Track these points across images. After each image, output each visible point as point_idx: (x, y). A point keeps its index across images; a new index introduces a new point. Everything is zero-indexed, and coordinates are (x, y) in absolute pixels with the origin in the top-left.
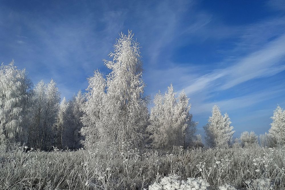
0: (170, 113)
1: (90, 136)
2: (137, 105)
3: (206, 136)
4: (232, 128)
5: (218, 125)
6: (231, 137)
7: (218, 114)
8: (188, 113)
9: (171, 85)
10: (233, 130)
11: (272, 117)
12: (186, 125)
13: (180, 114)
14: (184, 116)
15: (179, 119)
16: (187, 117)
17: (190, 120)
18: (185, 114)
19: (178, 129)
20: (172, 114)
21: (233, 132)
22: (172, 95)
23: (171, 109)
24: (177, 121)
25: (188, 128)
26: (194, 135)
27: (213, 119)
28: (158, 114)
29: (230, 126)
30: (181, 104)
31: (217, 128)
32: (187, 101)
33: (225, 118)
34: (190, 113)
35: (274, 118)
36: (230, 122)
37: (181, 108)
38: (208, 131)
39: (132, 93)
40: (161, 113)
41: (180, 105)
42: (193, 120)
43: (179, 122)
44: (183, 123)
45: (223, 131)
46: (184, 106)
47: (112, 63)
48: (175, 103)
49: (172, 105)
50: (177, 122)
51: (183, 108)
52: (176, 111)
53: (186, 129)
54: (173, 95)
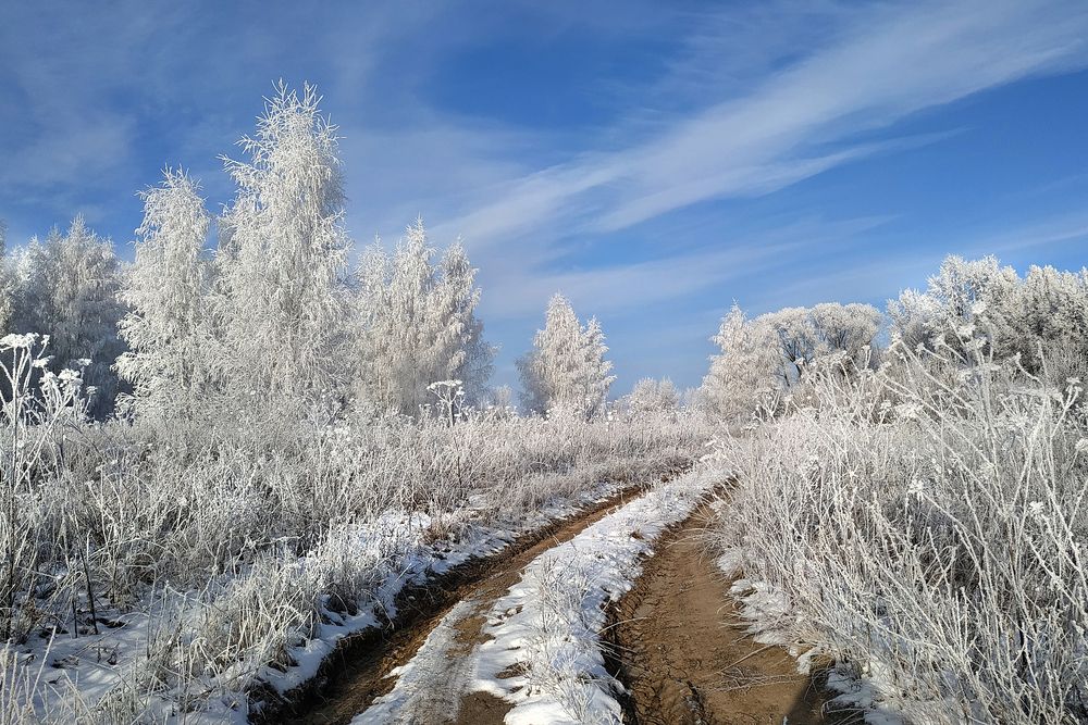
0: (412, 313)
1: (156, 381)
2: (329, 301)
3: (524, 391)
4: (607, 365)
5: (560, 358)
6: (602, 394)
7: (564, 322)
8: (471, 318)
9: (420, 221)
10: (610, 373)
11: (714, 338)
12: (462, 354)
13: (445, 319)
14: (455, 327)
15: (439, 335)
16: (465, 331)
17: (475, 339)
18: (461, 321)
19: (435, 369)
20: (416, 319)
21: (609, 379)
22: (418, 255)
23: (417, 302)
24: (432, 339)
25: (466, 363)
26: (485, 385)
27: (547, 339)
28: (372, 317)
29: (601, 361)
30: (450, 287)
31: (558, 365)
32: (469, 278)
33: (590, 333)
34: (477, 316)
35: (719, 339)
36: (604, 348)
37: (448, 299)
38: (529, 375)
39: (314, 267)
40: (381, 314)
41: (445, 292)
42: (485, 337)
43: (439, 345)
44: (450, 349)
45: (574, 375)
46: (459, 294)
47: (252, 170)
48: (429, 282)
49: (419, 288)
50: (432, 344)
51: (454, 301)
52: (434, 306)
53: (460, 368)
54: (425, 256)
